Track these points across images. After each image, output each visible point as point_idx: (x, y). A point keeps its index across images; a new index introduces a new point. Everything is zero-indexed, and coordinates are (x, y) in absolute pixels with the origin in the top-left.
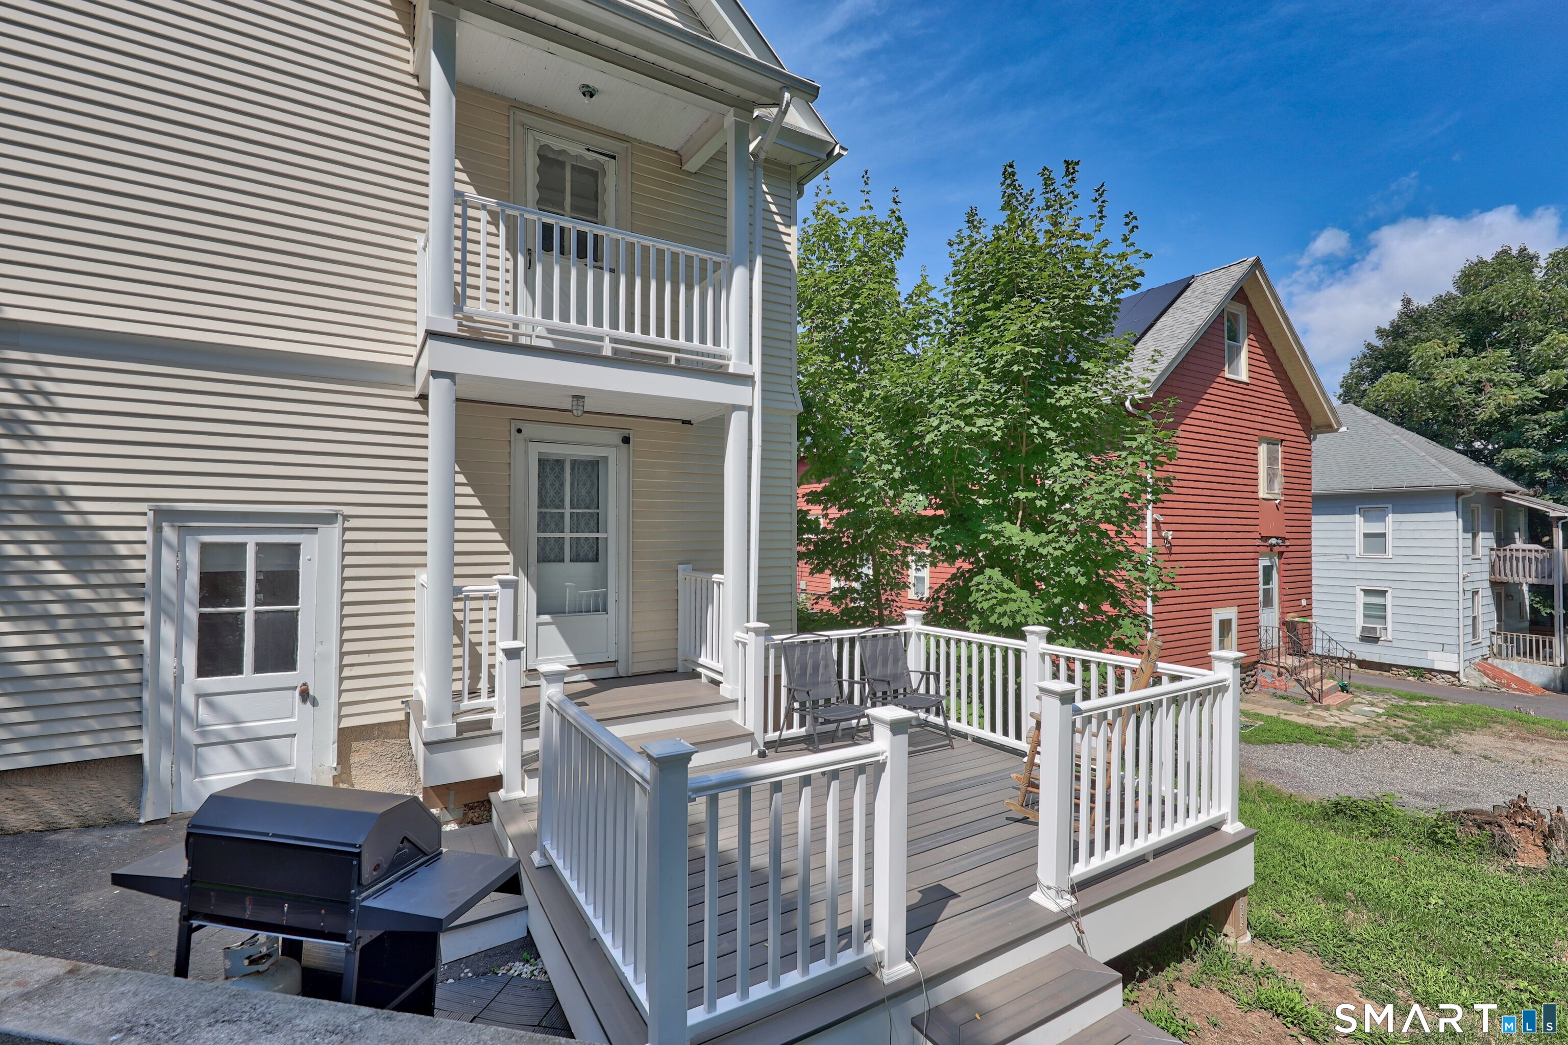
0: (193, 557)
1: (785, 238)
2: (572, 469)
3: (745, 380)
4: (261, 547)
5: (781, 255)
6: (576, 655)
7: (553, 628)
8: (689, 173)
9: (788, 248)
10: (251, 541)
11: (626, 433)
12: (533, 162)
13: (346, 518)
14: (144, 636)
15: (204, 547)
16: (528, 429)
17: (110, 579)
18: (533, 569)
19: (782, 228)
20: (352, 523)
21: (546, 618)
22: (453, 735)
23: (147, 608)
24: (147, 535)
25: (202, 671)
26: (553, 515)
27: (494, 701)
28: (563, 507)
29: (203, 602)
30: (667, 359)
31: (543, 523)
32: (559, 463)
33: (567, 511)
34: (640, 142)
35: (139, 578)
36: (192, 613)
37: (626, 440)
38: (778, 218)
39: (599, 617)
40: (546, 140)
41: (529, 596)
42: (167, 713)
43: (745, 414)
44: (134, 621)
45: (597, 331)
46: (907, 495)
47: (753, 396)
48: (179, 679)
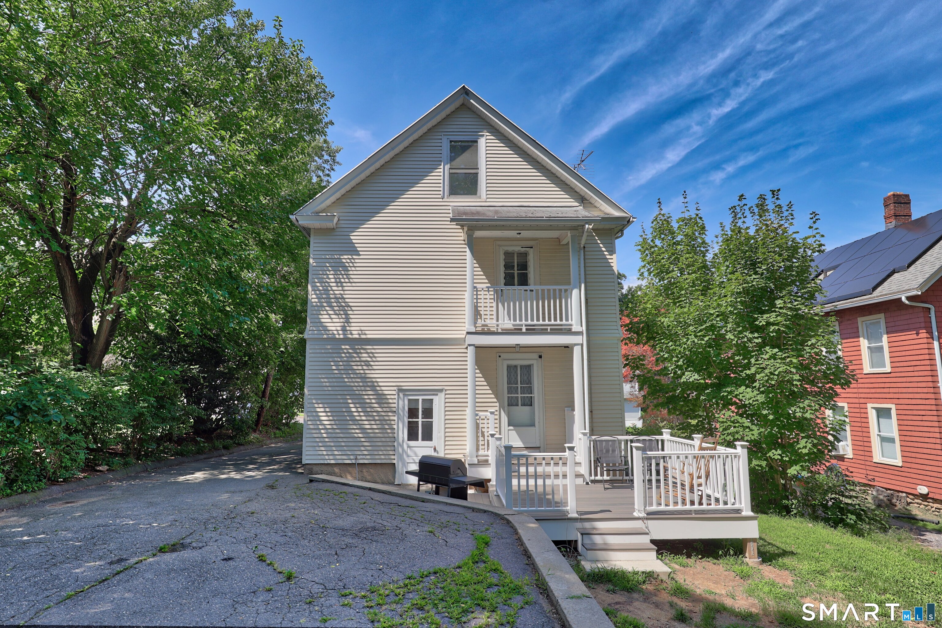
0: (406, 402)
1: (610, 261)
2: (521, 369)
3: (580, 333)
4: (423, 400)
5: (609, 268)
6: (523, 443)
7: (514, 432)
8: (563, 245)
9: (612, 264)
10: (420, 398)
11: (540, 354)
12: (502, 257)
13: (446, 390)
14: (395, 427)
15: (409, 400)
16: (503, 356)
17: (388, 409)
18: (506, 408)
19: (608, 257)
20: (448, 392)
21: (511, 428)
22: (476, 462)
23: (395, 418)
24: (396, 397)
25: (409, 440)
26: (514, 388)
27: (489, 453)
28: (517, 383)
29: (409, 418)
30: (547, 329)
31: (510, 391)
32: (516, 366)
33: (519, 386)
34: (542, 238)
35: (394, 409)
36: (406, 420)
37: (540, 357)
38: (606, 253)
39: (532, 428)
40: (506, 248)
41: (505, 419)
42: (400, 450)
43: (580, 347)
44: (393, 422)
45: (521, 323)
46: (686, 373)
47: (582, 339)
48: (403, 441)
